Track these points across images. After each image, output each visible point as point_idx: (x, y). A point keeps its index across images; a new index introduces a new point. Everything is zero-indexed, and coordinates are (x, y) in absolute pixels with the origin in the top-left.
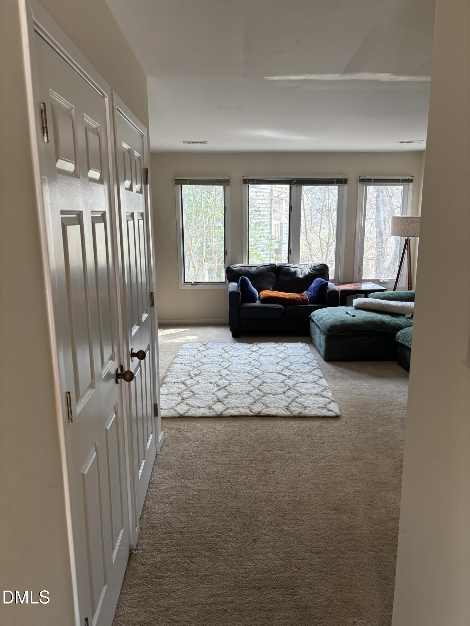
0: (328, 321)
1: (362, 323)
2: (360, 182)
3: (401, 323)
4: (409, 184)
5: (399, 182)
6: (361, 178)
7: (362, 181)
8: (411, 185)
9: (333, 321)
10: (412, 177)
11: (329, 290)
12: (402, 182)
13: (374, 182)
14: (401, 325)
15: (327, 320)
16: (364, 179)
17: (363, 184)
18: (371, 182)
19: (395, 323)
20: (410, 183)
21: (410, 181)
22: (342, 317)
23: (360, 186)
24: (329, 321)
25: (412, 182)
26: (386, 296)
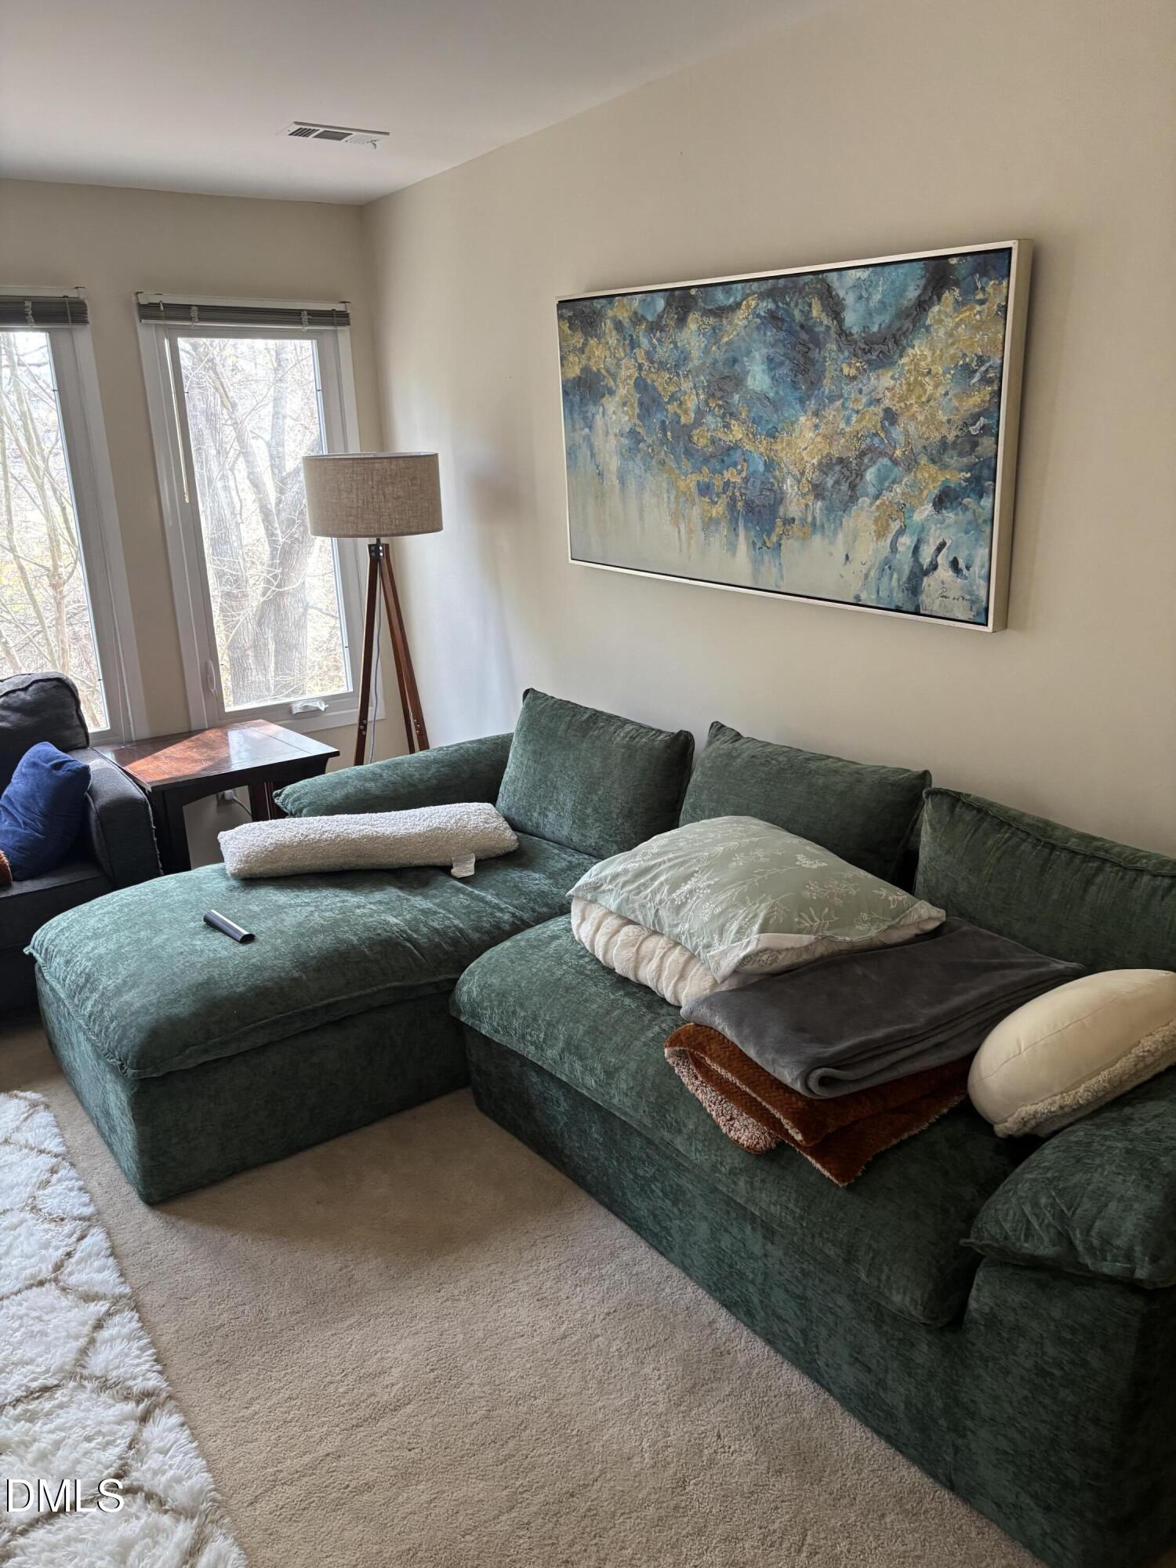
0: (126, 997)
1: (296, 974)
2: (142, 317)
3: (456, 922)
4: (335, 332)
5: (300, 323)
6: (143, 301)
7: (149, 311)
8: (344, 335)
9: (153, 998)
10: (344, 302)
11: (102, 801)
12: (311, 323)
13: (201, 319)
14: (461, 930)
15: (118, 992)
16: (157, 305)
17: (156, 325)
18: (190, 319)
19: (436, 930)
20: (339, 328)
21: (339, 318)
22: (194, 958)
23: (146, 332)
24: (133, 998)
25: (348, 324)
26: (350, 789)
